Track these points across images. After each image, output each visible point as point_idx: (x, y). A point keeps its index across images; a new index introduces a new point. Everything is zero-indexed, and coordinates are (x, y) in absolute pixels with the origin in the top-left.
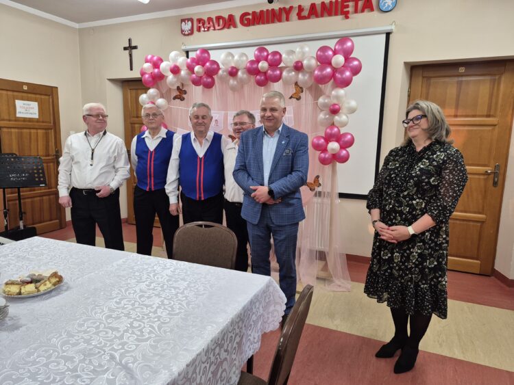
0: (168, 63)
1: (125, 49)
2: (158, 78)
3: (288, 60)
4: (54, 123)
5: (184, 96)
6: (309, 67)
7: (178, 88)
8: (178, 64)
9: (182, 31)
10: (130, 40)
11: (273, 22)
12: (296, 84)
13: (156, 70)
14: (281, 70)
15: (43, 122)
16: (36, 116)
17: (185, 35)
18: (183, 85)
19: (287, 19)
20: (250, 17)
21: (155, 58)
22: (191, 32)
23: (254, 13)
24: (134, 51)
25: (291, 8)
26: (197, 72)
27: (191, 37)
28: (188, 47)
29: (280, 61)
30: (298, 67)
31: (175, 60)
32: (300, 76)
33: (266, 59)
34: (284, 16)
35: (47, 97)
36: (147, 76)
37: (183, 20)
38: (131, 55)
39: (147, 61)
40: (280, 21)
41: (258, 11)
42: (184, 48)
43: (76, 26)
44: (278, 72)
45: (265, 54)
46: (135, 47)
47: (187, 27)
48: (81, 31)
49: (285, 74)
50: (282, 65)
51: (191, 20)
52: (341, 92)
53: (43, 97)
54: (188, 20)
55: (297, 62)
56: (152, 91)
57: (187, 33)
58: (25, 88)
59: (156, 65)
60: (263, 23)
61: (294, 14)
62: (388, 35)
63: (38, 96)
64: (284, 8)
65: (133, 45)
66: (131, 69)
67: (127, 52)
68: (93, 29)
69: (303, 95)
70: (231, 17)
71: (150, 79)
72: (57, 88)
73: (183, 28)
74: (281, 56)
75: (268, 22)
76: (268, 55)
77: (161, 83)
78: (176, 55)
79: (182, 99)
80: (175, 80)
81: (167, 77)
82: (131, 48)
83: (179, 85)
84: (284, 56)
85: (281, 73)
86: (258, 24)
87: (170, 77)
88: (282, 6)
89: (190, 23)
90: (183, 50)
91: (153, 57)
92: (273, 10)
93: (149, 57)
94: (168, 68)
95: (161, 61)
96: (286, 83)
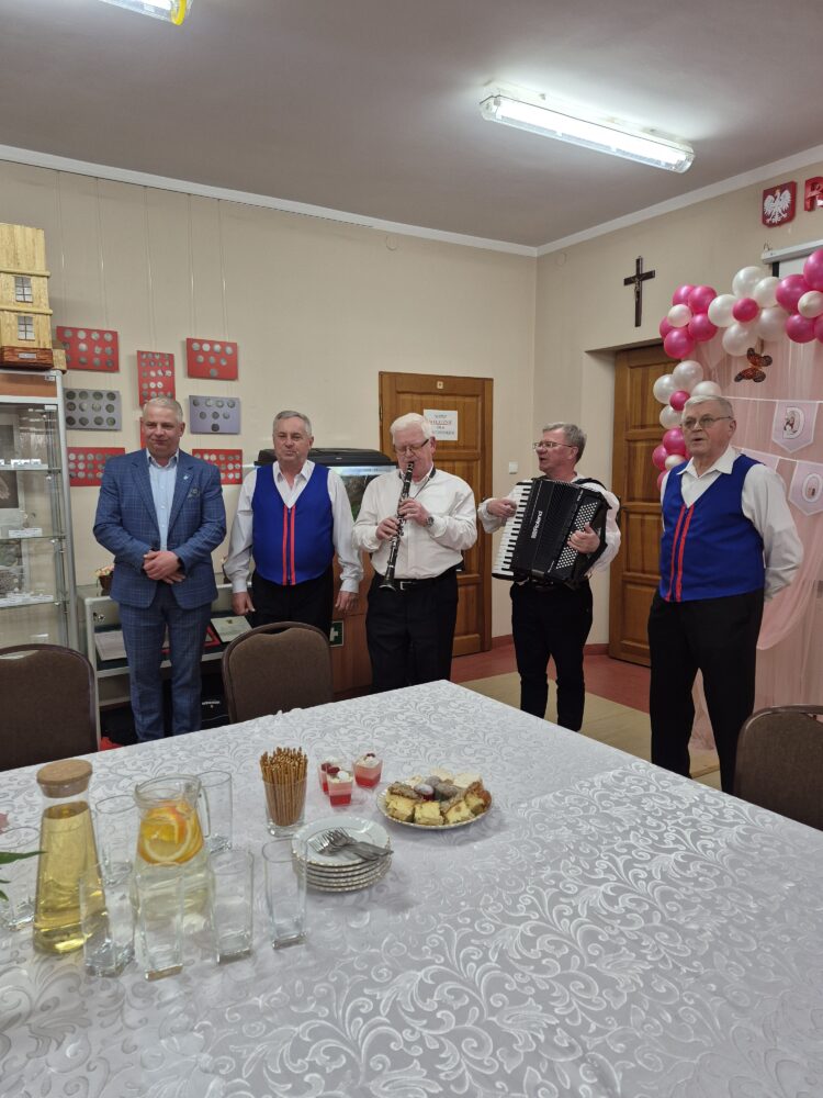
0: (729, 296)
1: (628, 282)
2: (701, 336)
4: (483, 448)
5: (764, 369)
7: (751, 354)
8: (754, 296)
9: (765, 217)
10: (639, 261)
13: (699, 318)
15: (464, 447)
16: (454, 437)
17: (771, 225)
18: (762, 344)
21: (698, 291)
22: (791, 213)
24: (646, 284)
26: (806, 308)
27: (789, 228)
28: (778, 253)
31: (748, 286)
35: (474, 399)
36: (675, 334)
37: (768, 192)
38: (638, 294)
39: (677, 301)
42: (766, 255)
43: (533, 251)
46: (650, 275)
47: (778, 205)
48: (540, 259)
51: (792, 187)
53: (468, 400)
54: (782, 188)
56: (684, 367)
57: (777, 219)
58: (440, 385)
59: (699, 306)
63: (459, 399)
65: (646, 269)
66: (638, 324)
67: (632, 287)
68: (565, 251)
71: (684, 340)
72: (491, 380)
73: (768, 211)
77: (710, 349)
78: (750, 277)
79: (759, 378)
80: (743, 334)
81: (724, 329)
82: (640, 277)
83: (753, 344)
87: (733, 328)
89: (787, 194)
90: (766, 262)
91: (693, 288)
93: (684, 290)
94: (730, 309)
95: (712, 294)
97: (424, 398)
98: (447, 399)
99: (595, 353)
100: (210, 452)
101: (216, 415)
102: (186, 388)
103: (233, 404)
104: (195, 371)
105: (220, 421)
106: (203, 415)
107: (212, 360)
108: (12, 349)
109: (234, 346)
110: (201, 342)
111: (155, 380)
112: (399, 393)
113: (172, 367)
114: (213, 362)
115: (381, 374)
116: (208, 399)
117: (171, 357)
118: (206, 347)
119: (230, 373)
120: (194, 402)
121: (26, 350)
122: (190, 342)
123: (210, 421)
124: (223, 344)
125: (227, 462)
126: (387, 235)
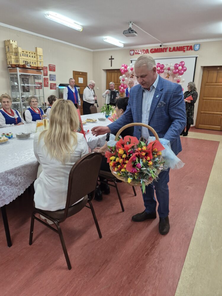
1: (110, 59)
2: (126, 71)
3: (166, 67)
6: (172, 69)
7: (132, 74)
9: (130, 54)
10: (111, 56)
11: (161, 52)
12: (168, 74)
13: (126, 69)
14: (164, 69)
15: (84, 84)
16: (82, 83)
17: (131, 55)
18: (133, 73)
19: (166, 51)
20: (154, 50)
21: (125, 65)
22: (134, 54)
23: (155, 49)
25: (167, 48)
27: (133, 56)
29: (164, 67)
30: (169, 69)
31: (131, 66)
32: (169, 72)
33: (160, 67)
34: (165, 50)
36: (123, 71)
37: (131, 50)
39: (122, 66)
40: (163, 52)
41: (156, 48)
42: (131, 60)
43: (92, 50)
44: (163, 70)
45: (159, 65)
47: (132, 52)
48: (93, 52)
49: (165, 71)
50: (164, 68)
51: (134, 50)
52: (181, 76)
53: (84, 76)
54: (133, 50)
55: (169, 68)
56: (124, 75)
58: (81, 73)
60: (158, 52)
61: (168, 50)
62: (196, 58)
64: (165, 48)
65: (112, 58)
66: (111, 66)
67: (110, 60)
68: (98, 52)
69: (170, 77)
70: (147, 50)
71: (124, 72)
72: (87, 73)
73: (131, 53)
74: (164, 66)
75: (159, 52)
76: (160, 65)
77: (127, 73)
79: (132, 77)
80: (131, 72)
82: (112, 59)
84: (165, 66)
85: (164, 71)
86: (156, 52)
87: (130, 71)
88: (164, 47)
89: (133, 51)
92: (161, 48)
94: (130, 68)
95: (127, 66)
96: (165, 73)
97: (79, 75)
98: (81, 76)
99: (103, 70)
100: (52, 84)
101: (53, 77)
102: (49, 73)
103: (55, 76)
104: (50, 70)
105: (53, 79)
106: (51, 77)
107: (52, 68)
108: (39, 67)
109: (55, 66)
110: (51, 65)
111: (45, 71)
112: (76, 74)
113: (47, 69)
114: (52, 69)
115: (73, 71)
116: (52, 75)
117: (47, 67)
118: (52, 66)
119: (54, 70)
120: (50, 75)
121: (41, 67)
122: (50, 65)
123: (52, 79)
124: (54, 65)
125: (54, 86)
126: (74, 47)
